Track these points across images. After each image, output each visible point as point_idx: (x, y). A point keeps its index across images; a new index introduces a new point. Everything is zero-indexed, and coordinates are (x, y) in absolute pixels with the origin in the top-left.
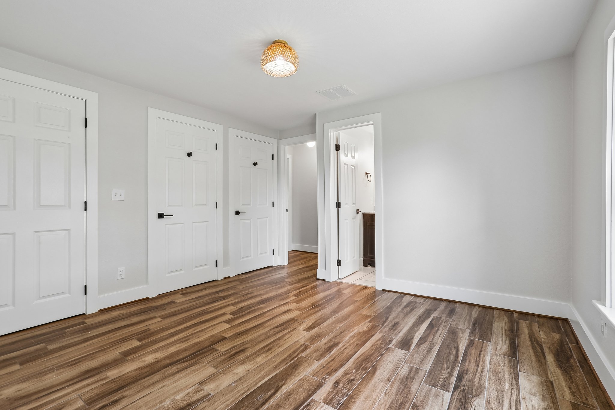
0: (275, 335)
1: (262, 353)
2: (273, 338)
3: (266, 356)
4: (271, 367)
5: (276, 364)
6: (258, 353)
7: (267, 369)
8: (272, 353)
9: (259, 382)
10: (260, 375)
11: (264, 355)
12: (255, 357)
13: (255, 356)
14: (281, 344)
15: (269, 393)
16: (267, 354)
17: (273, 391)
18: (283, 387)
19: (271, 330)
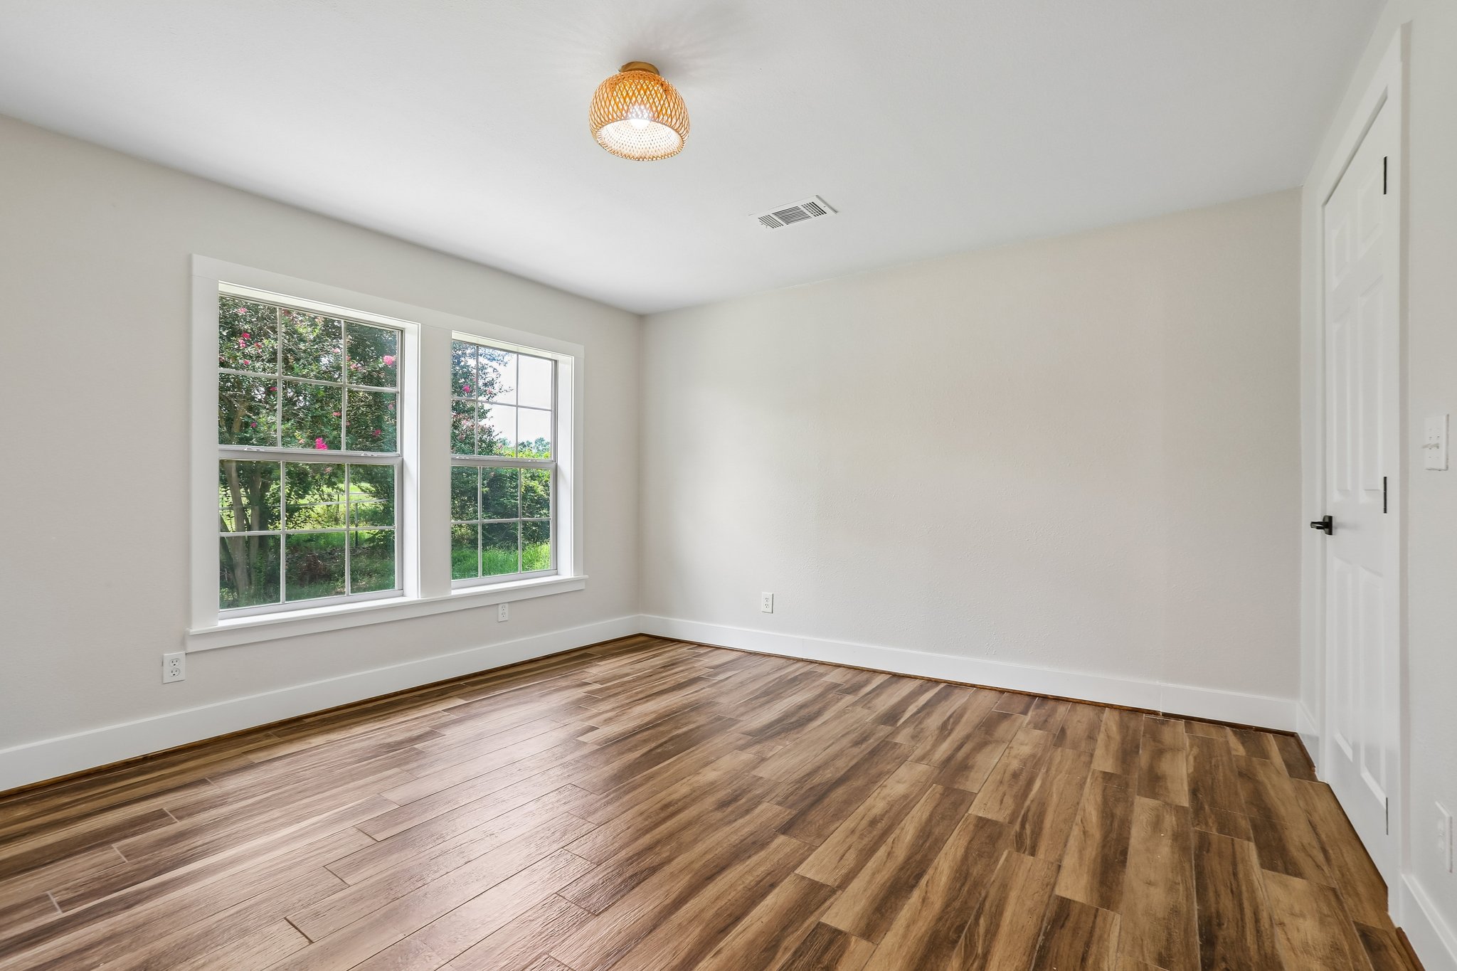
0: (658, 843)
1: (679, 800)
2: (659, 834)
3: (670, 795)
4: (659, 779)
5: (651, 783)
6: (687, 800)
7: (666, 775)
8: (659, 800)
9: (675, 761)
10: (675, 768)
11: (675, 796)
12: (691, 794)
13: (692, 796)
14: (640, 819)
15: (659, 750)
16: (668, 799)
17: (654, 752)
18: (639, 755)
19: (669, 860)
